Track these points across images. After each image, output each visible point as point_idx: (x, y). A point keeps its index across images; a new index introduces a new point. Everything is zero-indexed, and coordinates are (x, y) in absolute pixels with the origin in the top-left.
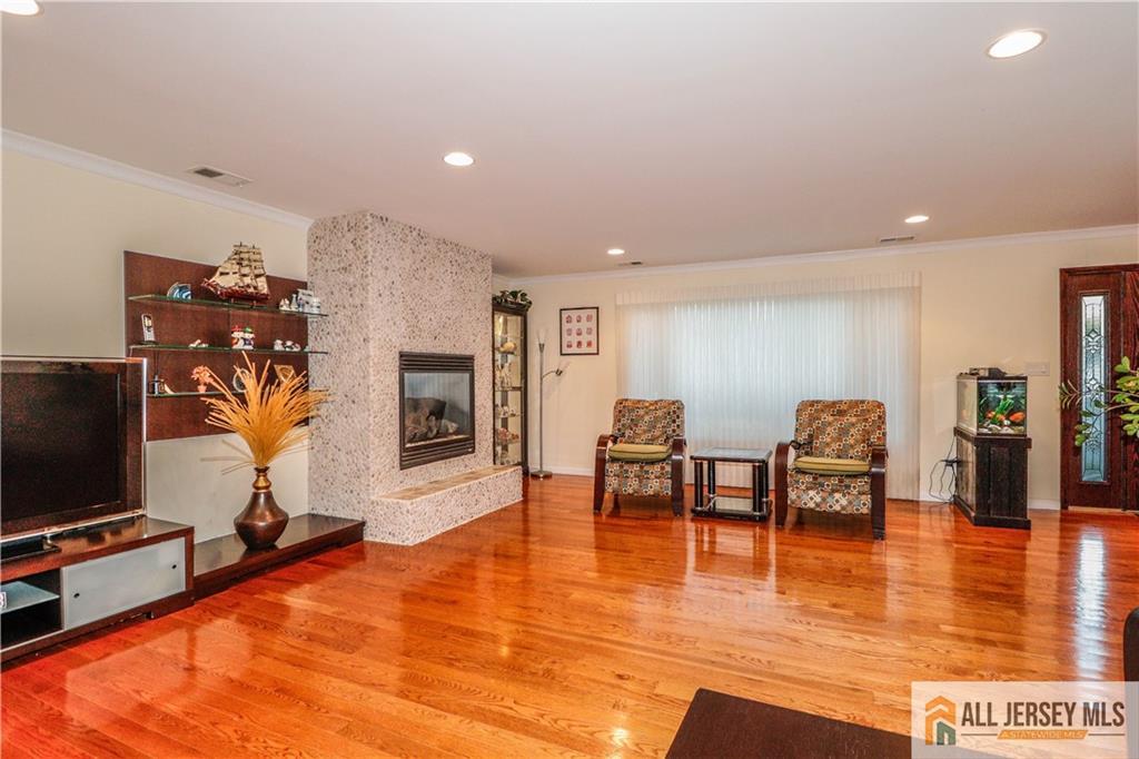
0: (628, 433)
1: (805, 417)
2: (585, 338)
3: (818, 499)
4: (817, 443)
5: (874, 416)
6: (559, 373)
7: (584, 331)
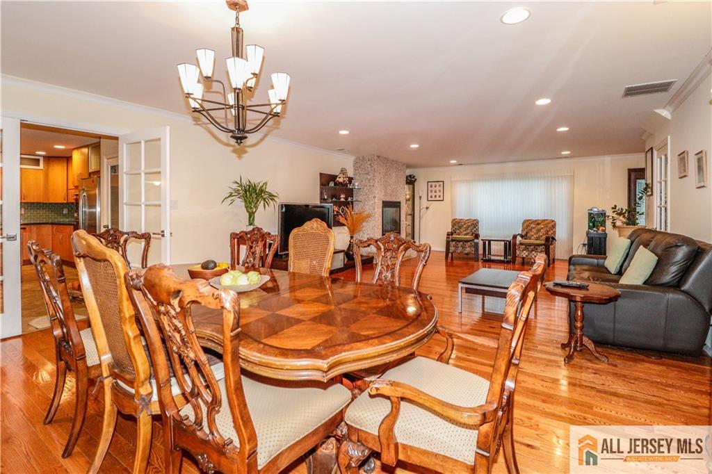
0: (457, 231)
1: (525, 225)
2: (438, 194)
3: (527, 254)
4: (529, 235)
5: (550, 225)
6: (427, 208)
7: (438, 191)
